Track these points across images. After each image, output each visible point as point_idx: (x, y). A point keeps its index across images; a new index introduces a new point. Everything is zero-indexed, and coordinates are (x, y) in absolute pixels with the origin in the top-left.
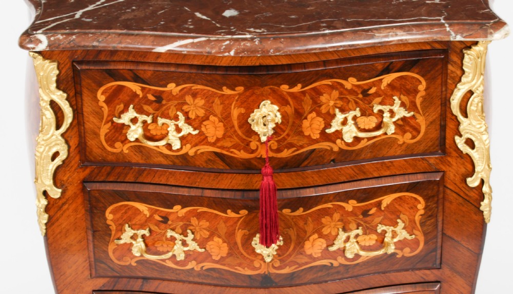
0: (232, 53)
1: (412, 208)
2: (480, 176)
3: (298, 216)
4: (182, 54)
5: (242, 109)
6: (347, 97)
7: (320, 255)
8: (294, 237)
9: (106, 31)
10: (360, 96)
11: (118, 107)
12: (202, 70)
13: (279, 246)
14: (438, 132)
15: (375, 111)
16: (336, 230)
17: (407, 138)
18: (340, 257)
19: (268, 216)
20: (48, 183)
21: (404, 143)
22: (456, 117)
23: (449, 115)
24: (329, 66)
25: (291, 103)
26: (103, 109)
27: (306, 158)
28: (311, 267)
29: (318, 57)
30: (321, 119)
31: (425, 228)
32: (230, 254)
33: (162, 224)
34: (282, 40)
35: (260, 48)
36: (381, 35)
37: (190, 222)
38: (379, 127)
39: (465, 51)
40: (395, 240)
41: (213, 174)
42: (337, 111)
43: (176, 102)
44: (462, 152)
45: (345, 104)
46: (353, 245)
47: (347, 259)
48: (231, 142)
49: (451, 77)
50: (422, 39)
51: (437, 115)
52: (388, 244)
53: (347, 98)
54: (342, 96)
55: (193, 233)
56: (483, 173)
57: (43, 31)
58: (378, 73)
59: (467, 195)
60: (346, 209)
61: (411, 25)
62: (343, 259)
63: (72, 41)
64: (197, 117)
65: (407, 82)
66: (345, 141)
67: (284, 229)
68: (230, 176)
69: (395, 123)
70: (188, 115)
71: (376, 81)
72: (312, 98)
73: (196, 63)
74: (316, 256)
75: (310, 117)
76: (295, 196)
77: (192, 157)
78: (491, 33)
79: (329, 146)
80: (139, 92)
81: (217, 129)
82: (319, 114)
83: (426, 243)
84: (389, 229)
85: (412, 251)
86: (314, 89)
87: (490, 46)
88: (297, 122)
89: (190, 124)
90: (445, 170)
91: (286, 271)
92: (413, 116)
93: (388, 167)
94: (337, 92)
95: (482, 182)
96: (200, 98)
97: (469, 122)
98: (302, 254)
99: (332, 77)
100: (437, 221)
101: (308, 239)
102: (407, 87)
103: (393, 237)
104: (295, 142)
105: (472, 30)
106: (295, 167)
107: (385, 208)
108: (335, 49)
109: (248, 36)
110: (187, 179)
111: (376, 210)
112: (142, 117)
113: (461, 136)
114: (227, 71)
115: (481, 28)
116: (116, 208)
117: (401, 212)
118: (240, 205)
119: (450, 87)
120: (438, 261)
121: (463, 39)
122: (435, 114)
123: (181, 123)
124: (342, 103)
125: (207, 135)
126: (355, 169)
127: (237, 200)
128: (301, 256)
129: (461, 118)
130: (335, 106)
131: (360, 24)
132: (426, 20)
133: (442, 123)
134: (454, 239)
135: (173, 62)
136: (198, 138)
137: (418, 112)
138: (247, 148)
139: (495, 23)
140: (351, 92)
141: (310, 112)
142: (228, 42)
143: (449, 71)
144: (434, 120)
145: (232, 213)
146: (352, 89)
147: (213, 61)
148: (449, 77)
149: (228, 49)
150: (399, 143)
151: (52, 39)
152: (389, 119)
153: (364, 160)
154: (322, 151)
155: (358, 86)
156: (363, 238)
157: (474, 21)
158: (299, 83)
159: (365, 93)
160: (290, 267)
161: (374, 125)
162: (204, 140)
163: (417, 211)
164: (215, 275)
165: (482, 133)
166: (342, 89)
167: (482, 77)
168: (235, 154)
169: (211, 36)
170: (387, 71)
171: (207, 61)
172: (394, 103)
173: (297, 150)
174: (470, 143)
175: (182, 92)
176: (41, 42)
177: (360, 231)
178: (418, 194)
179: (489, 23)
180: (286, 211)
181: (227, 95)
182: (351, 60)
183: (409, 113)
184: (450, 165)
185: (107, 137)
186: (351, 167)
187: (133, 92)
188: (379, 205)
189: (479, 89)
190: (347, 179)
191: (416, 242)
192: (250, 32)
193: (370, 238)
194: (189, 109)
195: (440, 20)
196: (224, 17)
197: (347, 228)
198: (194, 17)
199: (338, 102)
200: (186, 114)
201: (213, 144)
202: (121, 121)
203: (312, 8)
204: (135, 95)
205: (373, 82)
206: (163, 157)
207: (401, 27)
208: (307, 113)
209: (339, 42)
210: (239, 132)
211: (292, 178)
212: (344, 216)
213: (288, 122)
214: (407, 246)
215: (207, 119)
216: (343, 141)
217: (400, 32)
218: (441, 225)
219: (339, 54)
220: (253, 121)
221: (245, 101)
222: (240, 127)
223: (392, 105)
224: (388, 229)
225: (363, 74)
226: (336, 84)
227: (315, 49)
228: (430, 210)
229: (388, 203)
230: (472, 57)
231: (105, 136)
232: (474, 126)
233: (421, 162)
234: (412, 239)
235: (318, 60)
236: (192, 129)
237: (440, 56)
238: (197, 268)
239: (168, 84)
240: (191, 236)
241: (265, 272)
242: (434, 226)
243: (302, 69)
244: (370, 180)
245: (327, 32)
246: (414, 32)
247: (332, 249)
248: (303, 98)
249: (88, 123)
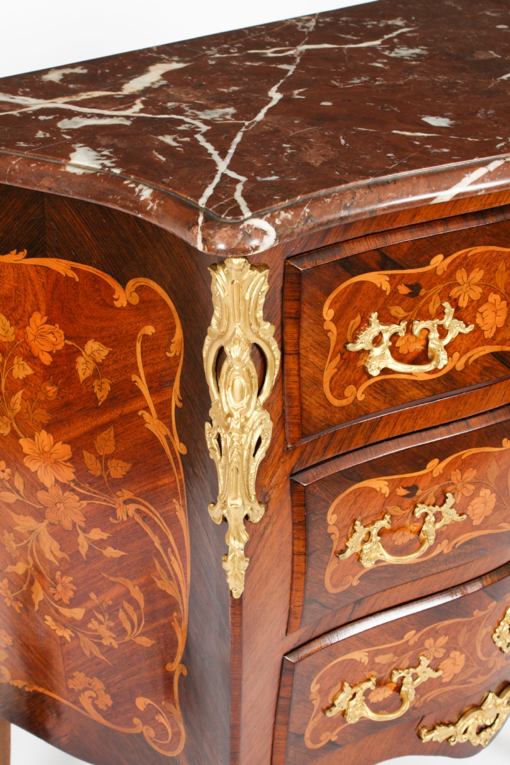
4: (479, 196)
9: (344, 186)
11: (352, 322)
26: (329, 334)
32: (496, 509)
33: (406, 499)
37: (450, 479)
43: (441, 286)
55: (454, 495)
63: (310, 217)
64: (471, 302)
70: (458, 304)
73: (472, 209)
77: (461, 371)
80: (386, 287)
81: (498, 313)
89: (460, 318)
96: (478, 269)
112: (388, 331)
123: (449, 320)
125: (483, 328)
135: (436, 217)
136: (471, 337)
151: (278, 222)
162: (479, 338)
164: (470, 549)
171: (488, 201)
175: (453, 266)
176: (264, 233)
185: (333, 382)
187: (377, 288)
194: (461, 291)
200: (454, 303)
201: (491, 341)
202: (358, 347)
204: (380, 292)
206: (417, 388)
215: (486, 300)
231: (331, 382)
236: (464, 325)
238: (448, 550)
239: (432, 257)
240: (450, 502)
249: (306, 368)
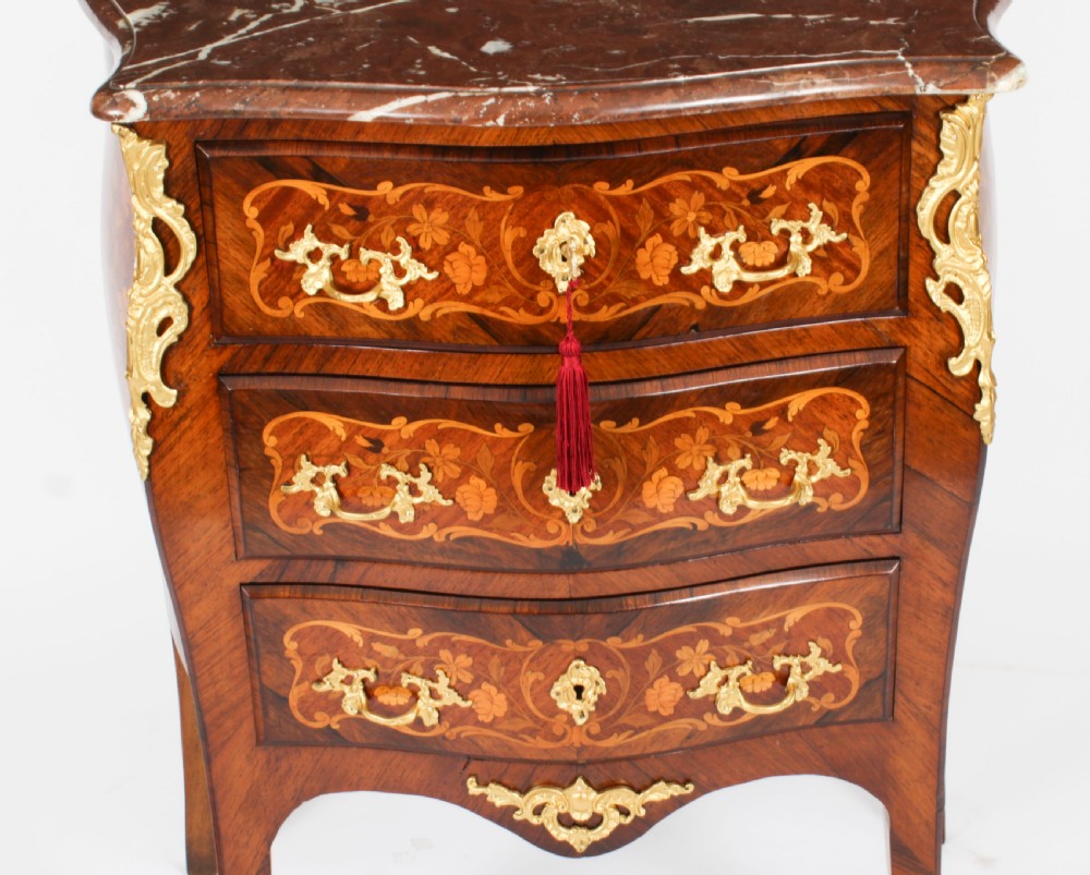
0: (501, 121)
1: (846, 417)
2: (973, 354)
3: (630, 434)
4: (406, 125)
5: (521, 229)
6: (722, 204)
7: (671, 509)
8: (621, 475)
9: (259, 82)
10: (746, 203)
11: (283, 229)
12: (443, 155)
13: (594, 492)
14: (895, 270)
15: (775, 231)
16: (702, 460)
17: (836, 284)
18: (710, 513)
19: (573, 432)
20: (151, 378)
21: (829, 292)
22: (928, 242)
23: (914, 239)
24: (686, 146)
25: (615, 217)
26: (254, 233)
27: (644, 323)
28: (656, 532)
29: (665, 128)
30: (671, 248)
31: (870, 457)
32: (500, 510)
33: (370, 453)
34: (597, 95)
35: (553, 111)
36: (785, 84)
37: (424, 448)
38: (781, 262)
39: (943, 116)
40: (814, 479)
41: (468, 355)
42: (702, 230)
43: (394, 218)
44: (938, 309)
45: (717, 219)
46: (735, 489)
47: (722, 516)
48: (500, 293)
49: (917, 165)
50: (862, 91)
51: (891, 239)
52: (801, 487)
53: (720, 207)
54: (711, 203)
55: (430, 470)
56: (979, 349)
57: (138, 84)
58: (778, 159)
59: (949, 391)
60: (721, 421)
61: (840, 64)
62: (716, 516)
63: (194, 102)
64: (435, 245)
65: (835, 175)
66: (717, 290)
67: (603, 459)
68: (499, 359)
69: (812, 255)
70: (417, 243)
71: (777, 173)
72: (654, 207)
73: (431, 141)
74: (665, 511)
75: (650, 243)
76: (624, 396)
77: (427, 322)
78: (992, 80)
79: (688, 300)
80: (324, 200)
81: (474, 268)
82: (667, 238)
83: (872, 483)
84: (803, 458)
85: (846, 499)
86: (658, 190)
87: (991, 104)
88: (626, 253)
89: (420, 260)
90: (908, 344)
91: (609, 539)
92: (847, 242)
93: (800, 339)
94: (702, 195)
95: (978, 365)
96: (440, 210)
97: (952, 251)
98: (637, 507)
99: (691, 167)
100: (893, 441)
101: (649, 478)
102: (835, 185)
103: (810, 473)
104: (623, 292)
105: (957, 74)
106: (623, 340)
107: (793, 417)
108: (698, 112)
109: (531, 88)
110: (417, 367)
111: (778, 422)
112: (331, 249)
113: (936, 278)
114: (491, 156)
115: (973, 69)
116: (282, 423)
117: (824, 425)
118: (519, 414)
119: (915, 184)
120: (896, 519)
121: (938, 92)
122: (887, 236)
123: (405, 258)
124: (711, 217)
125: (455, 280)
126: (737, 344)
127: (512, 404)
128: (636, 511)
129: (936, 243)
130: (698, 223)
131: (744, 65)
132: (869, 56)
133: (902, 254)
134: (924, 476)
135: (387, 140)
136: (437, 286)
137: (856, 233)
138: (530, 305)
139: (998, 60)
140: (729, 195)
141: (651, 235)
142: (492, 101)
143: (914, 154)
144: (886, 249)
145: (505, 429)
146: (730, 189)
147: (465, 136)
148: (913, 166)
149: (493, 113)
150: (820, 292)
151: (155, 98)
152: (800, 247)
153: (755, 326)
154: (674, 309)
155: (742, 184)
156: (754, 476)
157: (960, 57)
158: (630, 178)
159: (754, 195)
160: (615, 532)
161: (772, 259)
162: (448, 290)
163: (855, 424)
164: (473, 550)
165: (976, 273)
166: (710, 190)
167: (976, 164)
168: (508, 316)
169: (459, 89)
170: (796, 153)
171: (452, 137)
172: (810, 216)
173: (627, 307)
174: (955, 293)
175: (407, 199)
176: (133, 104)
177: (747, 462)
178: (857, 391)
179: (989, 61)
180: (607, 425)
181: (493, 202)
182: (727, 133)
183: (838, 234)
184: (916, 334)
185: (263, 286)
186: (729, 340)
187: (312, 199)
188: (783, 410)
189: (970, 187)
190: (722, 361)
191: (854, 482)
192: (534, 82)
193: (767, 476)
194: (420, 231)
195: (896, 55)
196: (485, 55)
197: (722, 456)
198: (426, 55)
199: (704, 214)
200: (414, 241)
201: (467, 299)
202: (289, 257)
203: (652, 36)
204: (315, 205)
205: (770, 176)
206: (371, 324)
207: (822, 70)
208: (644, 235)
209: (705, 98)
210: (516, 274)
211: (618, 363)
212: (717, 433)
213: (609, 254)
214: (837, 491)
215: (455, 249)
216: (713, 291)
217: (819, 79)
218: (901, 450)
219: (704, 122)
220: (542, 251)
221: (527, 214)
222: (517, 264)
223: (806, 220)
224: (801, 458)
225: (750, 160)
226: (698, 180)
227: (659, 112)
228: (880, 421)
229: (801, 408)
230: (957, 127)
231: (260, 286)
232: (962, 260)
233: (862, 330)
234: (846, 478)
235: (663, 133)
236: (426, 270)
237: (897, 124)
238: (439, 538)
239: (378, 182)
240: (426, 476)
241: (568, 543)
242: (887, 452)
243: (634, 150)
244: (767, 365)
245: (681, 79)
246: (847, 78)
247: (694, 497)
248: (636, 206)
249: (226, 261)
